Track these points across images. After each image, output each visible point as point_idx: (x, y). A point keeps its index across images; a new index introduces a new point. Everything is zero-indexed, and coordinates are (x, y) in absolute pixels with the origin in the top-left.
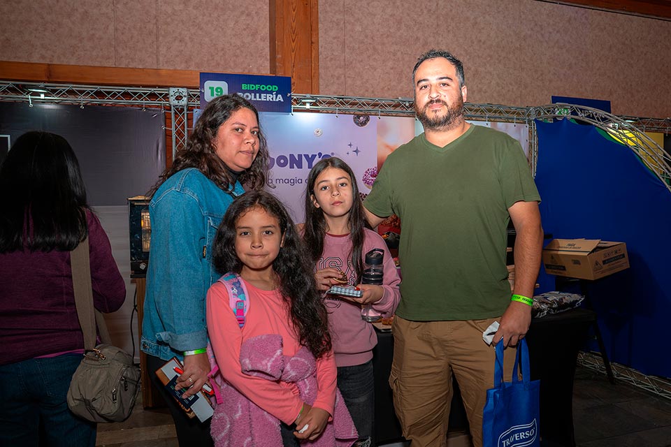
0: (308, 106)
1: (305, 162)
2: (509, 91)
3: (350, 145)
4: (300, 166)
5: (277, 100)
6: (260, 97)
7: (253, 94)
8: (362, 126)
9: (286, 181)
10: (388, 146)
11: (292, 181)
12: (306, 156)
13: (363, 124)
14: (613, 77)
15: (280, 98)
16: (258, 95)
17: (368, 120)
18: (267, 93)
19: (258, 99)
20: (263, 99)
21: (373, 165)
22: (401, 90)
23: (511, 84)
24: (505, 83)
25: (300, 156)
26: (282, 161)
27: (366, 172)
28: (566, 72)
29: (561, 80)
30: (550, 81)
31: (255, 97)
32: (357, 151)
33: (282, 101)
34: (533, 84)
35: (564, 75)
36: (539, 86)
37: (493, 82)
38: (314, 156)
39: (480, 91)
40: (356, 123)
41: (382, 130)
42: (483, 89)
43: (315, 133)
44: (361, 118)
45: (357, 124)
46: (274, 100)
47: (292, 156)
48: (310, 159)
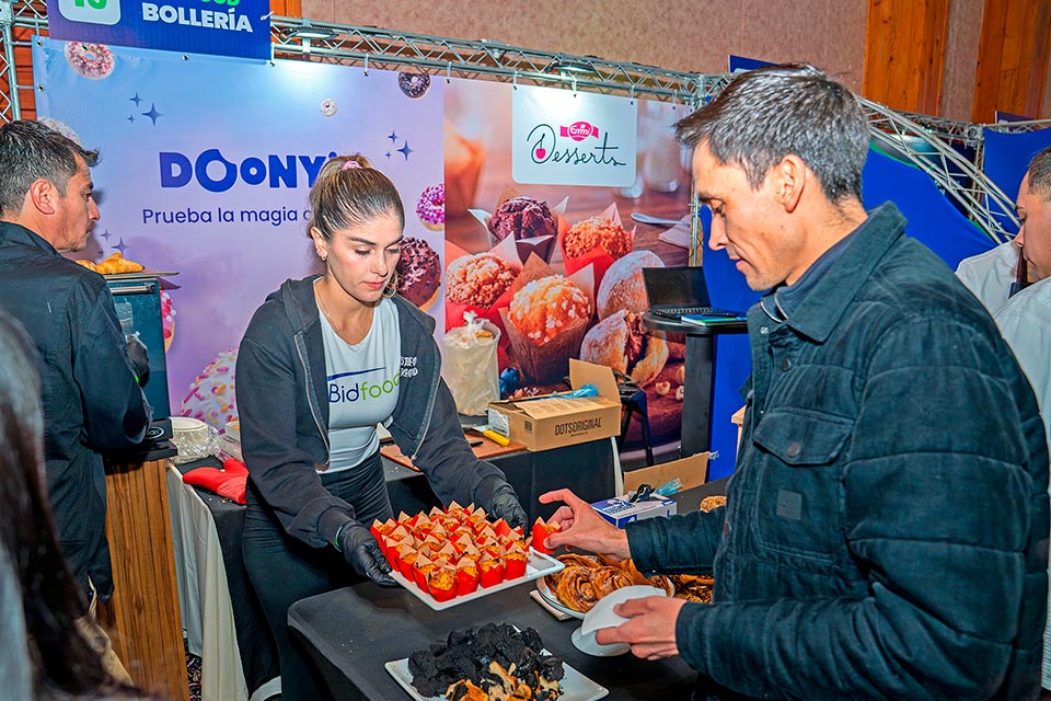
0: (306, 47)
1: (302, 174)
2: (618, 35)
3: (393, 137)
4: (292, 183)
5: (238, 29)
6: (199, 18)
7: (181, 10)
8: (415, 96)
9: (264, 216)
10: (463, 142)
11: (276, 216)
12: (305, 160)
13: (418, 92)
14: (769, 24)
15: (245, 24)
16: (193, 12)
17: (426, 83)
18: (214, 11)
19: (194, 22)
20: (206, 24)
21: (437, 181)
22: (440, 20)
23: (622, 22)
24: (613, 19)
25: (291, 159)
26: (253, 171)
27: (424, 196)
28: (704, 8)
29: (697, 22)
30: (682, 22)
31: (187, 17)
32: (405, 151)
33: (250, 30)
34: (655, 26)
35: (702, 13)
36: (664, 30)
37: (595, 16)
38: (320, 160)
39: (574, 31)
40: (403, 88)
41: (454, 106)
42: (579, 29)
43: (323, 108)
44: (414, 79)
45: (407, 92)
46: (232, 28)
47: (274, 159)
48: (313, 167)
